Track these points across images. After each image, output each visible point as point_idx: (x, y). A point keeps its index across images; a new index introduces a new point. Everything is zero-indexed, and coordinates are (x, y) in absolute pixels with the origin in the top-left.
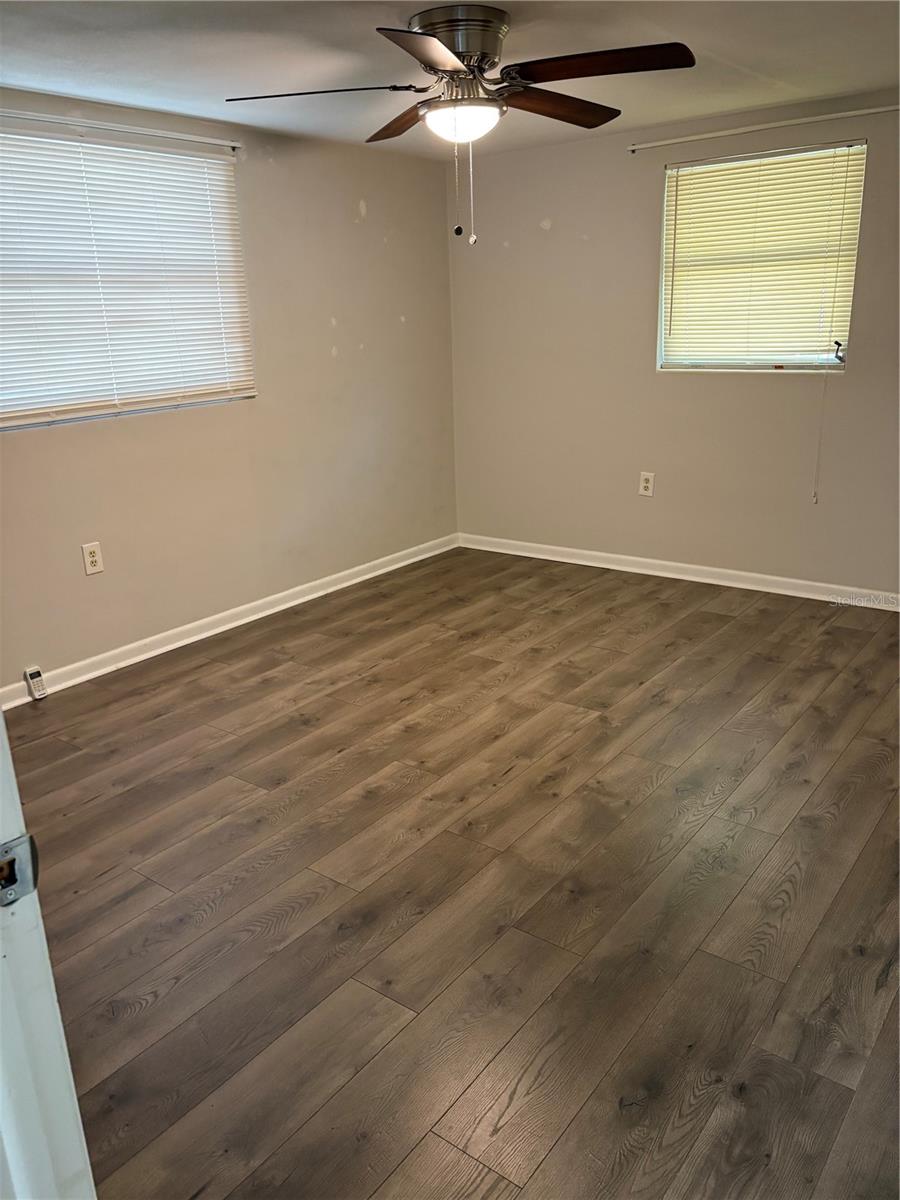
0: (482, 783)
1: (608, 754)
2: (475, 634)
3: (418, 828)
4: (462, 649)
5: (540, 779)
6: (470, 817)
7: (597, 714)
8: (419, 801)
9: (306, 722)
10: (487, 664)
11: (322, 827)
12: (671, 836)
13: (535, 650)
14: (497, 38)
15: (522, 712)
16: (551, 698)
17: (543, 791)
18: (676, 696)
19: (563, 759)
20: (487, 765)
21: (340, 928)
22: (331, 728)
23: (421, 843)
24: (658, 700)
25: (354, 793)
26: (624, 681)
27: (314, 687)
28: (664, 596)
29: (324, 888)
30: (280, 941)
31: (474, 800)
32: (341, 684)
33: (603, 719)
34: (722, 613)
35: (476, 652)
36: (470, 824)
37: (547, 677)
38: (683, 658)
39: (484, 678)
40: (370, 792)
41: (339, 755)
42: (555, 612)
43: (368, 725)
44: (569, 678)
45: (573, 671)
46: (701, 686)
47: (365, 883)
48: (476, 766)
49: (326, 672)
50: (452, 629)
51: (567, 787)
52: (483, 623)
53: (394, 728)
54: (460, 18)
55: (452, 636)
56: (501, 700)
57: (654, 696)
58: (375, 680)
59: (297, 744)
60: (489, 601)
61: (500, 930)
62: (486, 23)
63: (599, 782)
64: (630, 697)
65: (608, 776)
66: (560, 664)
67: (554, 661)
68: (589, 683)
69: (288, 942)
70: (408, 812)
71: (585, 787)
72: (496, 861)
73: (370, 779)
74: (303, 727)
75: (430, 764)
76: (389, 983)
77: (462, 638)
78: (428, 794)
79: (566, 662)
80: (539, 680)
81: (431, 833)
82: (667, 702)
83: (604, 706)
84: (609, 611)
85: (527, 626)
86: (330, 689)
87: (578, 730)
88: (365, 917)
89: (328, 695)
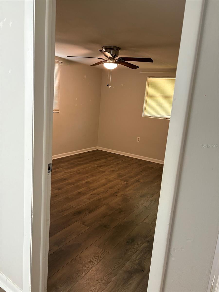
0: (102, 192)
1: (127, 190)
2: (101, 166)
3: (89, 199)
4: (98, 169)
5: (113, 193)
6: (99, 198)
7: (126, 182)
8: (89, 194)
9: (65, 179)
10: (103, 172)
11: (69, 197)
12: (139, 204)
13: (114, 170)
14: (118, 52)
15: (110, 181)
16: (116, 179)
17: (114, 194)
18: (142, 181)
19: (118, 190)
20: (103, 190)
21: (74, 214)
22: (70, 181)
23: (90, 201)
24: (138, 181)
25: (76, 192)
26: (131, 177)
27: (67, 173)
28: (140, 163)
29: (71, 207)
30: (62, 215)
31: (100, 195)
32: (72, 173)
33: (127, 184)
34: (152, 167)
35: (101, 170)
36: (100, 199)
37: (116, 175)
38: (143, 174)
39: (103, 174)
40: (79, 192)
41: (73, 186)
42: (118, 164)
43: (78, 181)
44: (120, 176)
45: (121, 175)
46: (147, 179)
47: (78, 207)
48: (101, 190)
49: (69, 170)
50: (96, 165)
51: (119, 194)
52: (103, 164)
53: (84, 182)
54: (112, 48)
55: (96, 166)
56: (106, 179)
57: (137, 180)
58: (79, 173)
59: (63, 183)
60: (104, 160)
61: (105, 216)
62: (116, 50)
63: (125, 194)
64: (133, 180)
65: (127, 193)
66: (118, 173)
67: (117, 173)
68: (124, 177)
69: (64, 215)
70: (87, 196)
71: (122, 194)
72: (105, 205)
73: (79, 190)
74: (64, 180)
75: (92, 188)
76: (84, 223)
77: (98, 167)
78: (91, 194)
79: (119, 173)
80: (114, 176)
81: (92, 200)
82: (140, 181)
83: (127, 181)
84: (129, 164)
85: (112, 165)
86: (70, 174)
87: (122, 185)
88: (79, 212)
89: (70, 175)
